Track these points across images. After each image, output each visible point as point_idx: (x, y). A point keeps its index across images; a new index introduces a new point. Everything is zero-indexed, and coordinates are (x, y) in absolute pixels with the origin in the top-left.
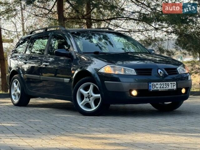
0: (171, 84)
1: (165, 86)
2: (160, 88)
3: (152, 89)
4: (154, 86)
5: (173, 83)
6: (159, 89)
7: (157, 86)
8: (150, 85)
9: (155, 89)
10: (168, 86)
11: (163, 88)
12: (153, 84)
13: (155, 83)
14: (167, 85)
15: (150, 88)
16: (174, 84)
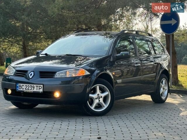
0: (37, 86)
1: (30, 88)
2: (26, 89)
3: (19, 90)
4: (21, 87)
5: (39, 85)
6: (24, 90)
7: (23, 87)
8: (17, 85)
9: (21, 90)
10: (34, 88)
11: (28, 89)
12: (19, 85)
13: (22, 85)
14: (32, 87)
15: (17, 88)
16: (40, 87)
